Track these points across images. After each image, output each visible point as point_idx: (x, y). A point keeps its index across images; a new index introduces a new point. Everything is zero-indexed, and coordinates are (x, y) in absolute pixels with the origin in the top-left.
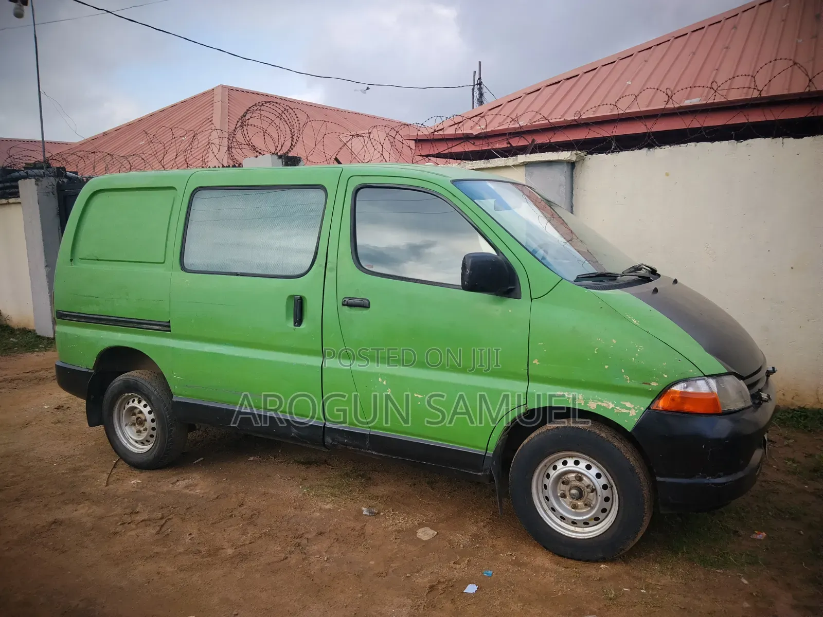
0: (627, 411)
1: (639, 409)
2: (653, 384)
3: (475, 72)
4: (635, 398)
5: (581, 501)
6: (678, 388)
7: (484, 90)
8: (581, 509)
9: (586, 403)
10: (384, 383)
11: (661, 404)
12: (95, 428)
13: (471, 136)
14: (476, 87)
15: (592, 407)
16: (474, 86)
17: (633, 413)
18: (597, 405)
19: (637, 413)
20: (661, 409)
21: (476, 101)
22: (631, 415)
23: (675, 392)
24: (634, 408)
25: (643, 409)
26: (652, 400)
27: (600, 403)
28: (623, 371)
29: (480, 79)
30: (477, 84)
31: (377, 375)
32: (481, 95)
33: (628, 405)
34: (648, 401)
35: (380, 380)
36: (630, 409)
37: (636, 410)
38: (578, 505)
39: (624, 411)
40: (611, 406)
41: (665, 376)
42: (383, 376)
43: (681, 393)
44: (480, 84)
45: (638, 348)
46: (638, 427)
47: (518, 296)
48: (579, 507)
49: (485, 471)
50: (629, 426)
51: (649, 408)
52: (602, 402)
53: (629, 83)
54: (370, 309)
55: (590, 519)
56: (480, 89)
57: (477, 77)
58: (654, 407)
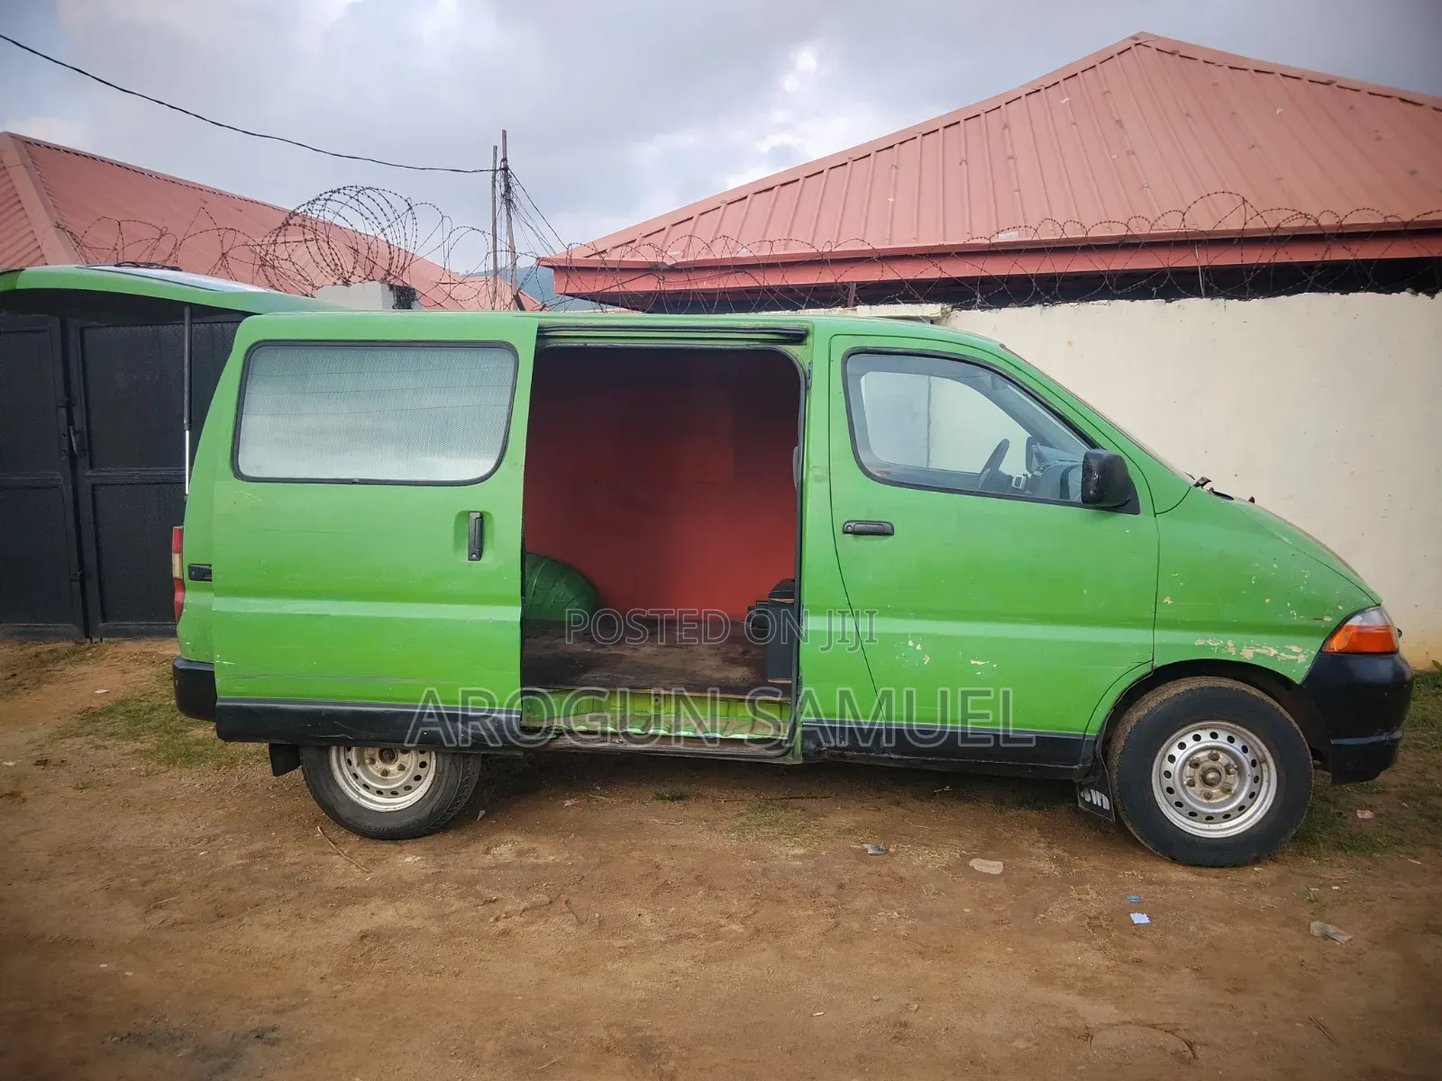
0: (1295, 657)
1: (1309, 653)
2: (1327, 619)
3: (496, 148)
4: (1305, 640)
5: (1217, 787)
6: (1356, 621)
7: (513, 181)
8: (1217, 798)
9: (1238, 652)
10: (918, 647)
11: (1337, 644)
12: (287, 776)
13: (663, 267)
14: (499, 175)
15: (1247, 655)
16: (495, 171)
17: (1302, 659)
18: (1255, 653)
19: (1307, 659)
20: (1336, 650)
21: (499, 199)
22: (1299, 662)
23: (1351, 627)
24: (1302, 652)
25: (1314, 653)
26: (1322, 641)
27: (1258, 650)
28: (1289, 605)
29: (505, 160)
30: (501, 169)
31: (905, 637)
32: (508, 188)
33: (1295, 649)
34: (1318, 643)
35: (911, 643)
36: (1297, 654)
37: (1305, 655)
38: (1212, 793)
39: (1291, 657)
40: (1274, 652)
41: (1341, 608)
42: (917, 637)
43: (1359, 627)
44: (506, 169)
45: (1305, 574)
46: (1311, 677)
47: (1135, 510)
48: (1214, 796)
49: (1084, 761)
50: (1298, 675)
51: (1320, 651)
52: (1260, 647)
53: (891, 200)
54: (894, 536)
55: (1232, 810)
56: (506, 177)
57: (500, 156)
58: (1326, 649)
